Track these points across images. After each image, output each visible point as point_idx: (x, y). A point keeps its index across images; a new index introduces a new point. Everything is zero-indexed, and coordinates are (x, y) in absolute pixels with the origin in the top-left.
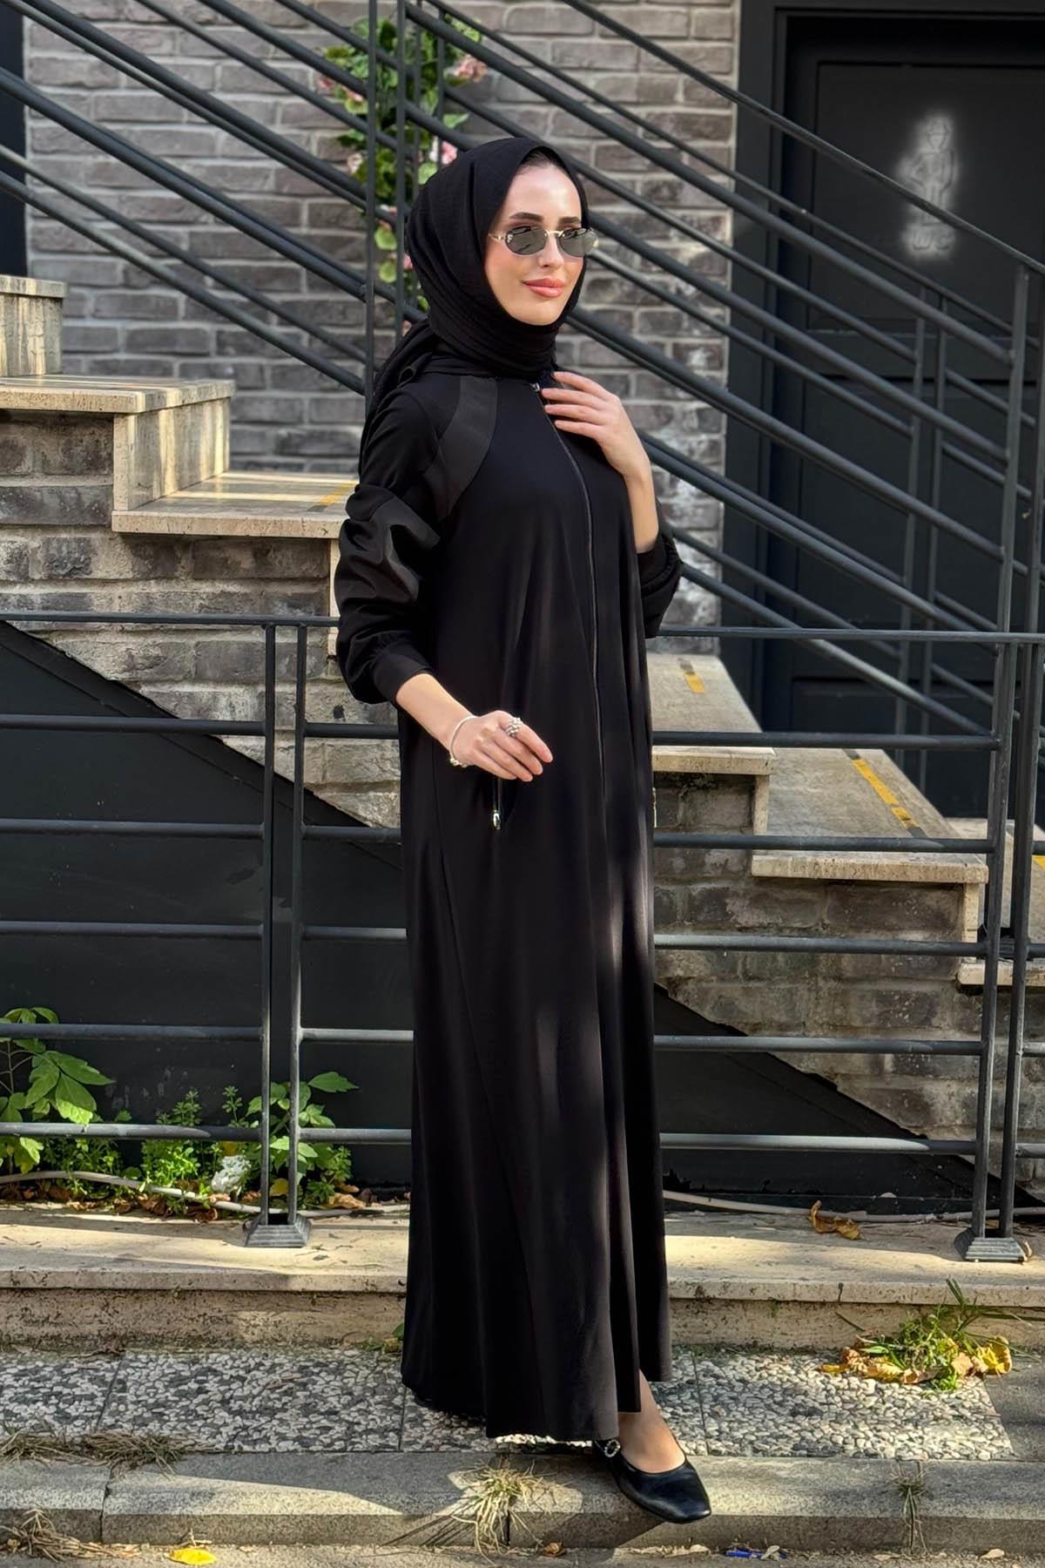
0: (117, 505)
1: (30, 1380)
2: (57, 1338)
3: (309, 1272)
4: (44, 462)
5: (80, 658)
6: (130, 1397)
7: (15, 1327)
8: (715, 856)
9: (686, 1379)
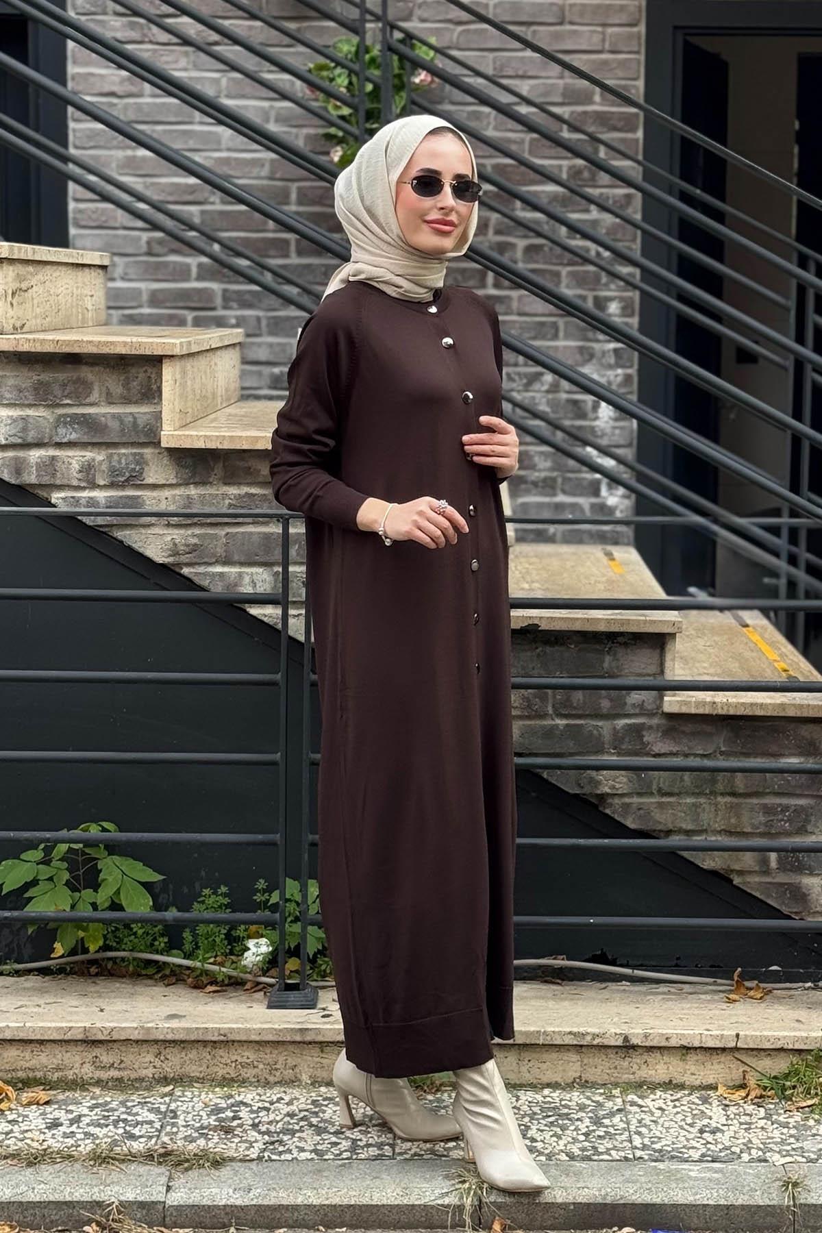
0: (165, 427)
1: (102, 1111)
2: (120, 1080)
3: (318, 1026)
4: (107, 394)
5: (135, 546)
6: (181, 1122)
7: (88, 1071)
8: (634, 698)
9: (616, 1108)
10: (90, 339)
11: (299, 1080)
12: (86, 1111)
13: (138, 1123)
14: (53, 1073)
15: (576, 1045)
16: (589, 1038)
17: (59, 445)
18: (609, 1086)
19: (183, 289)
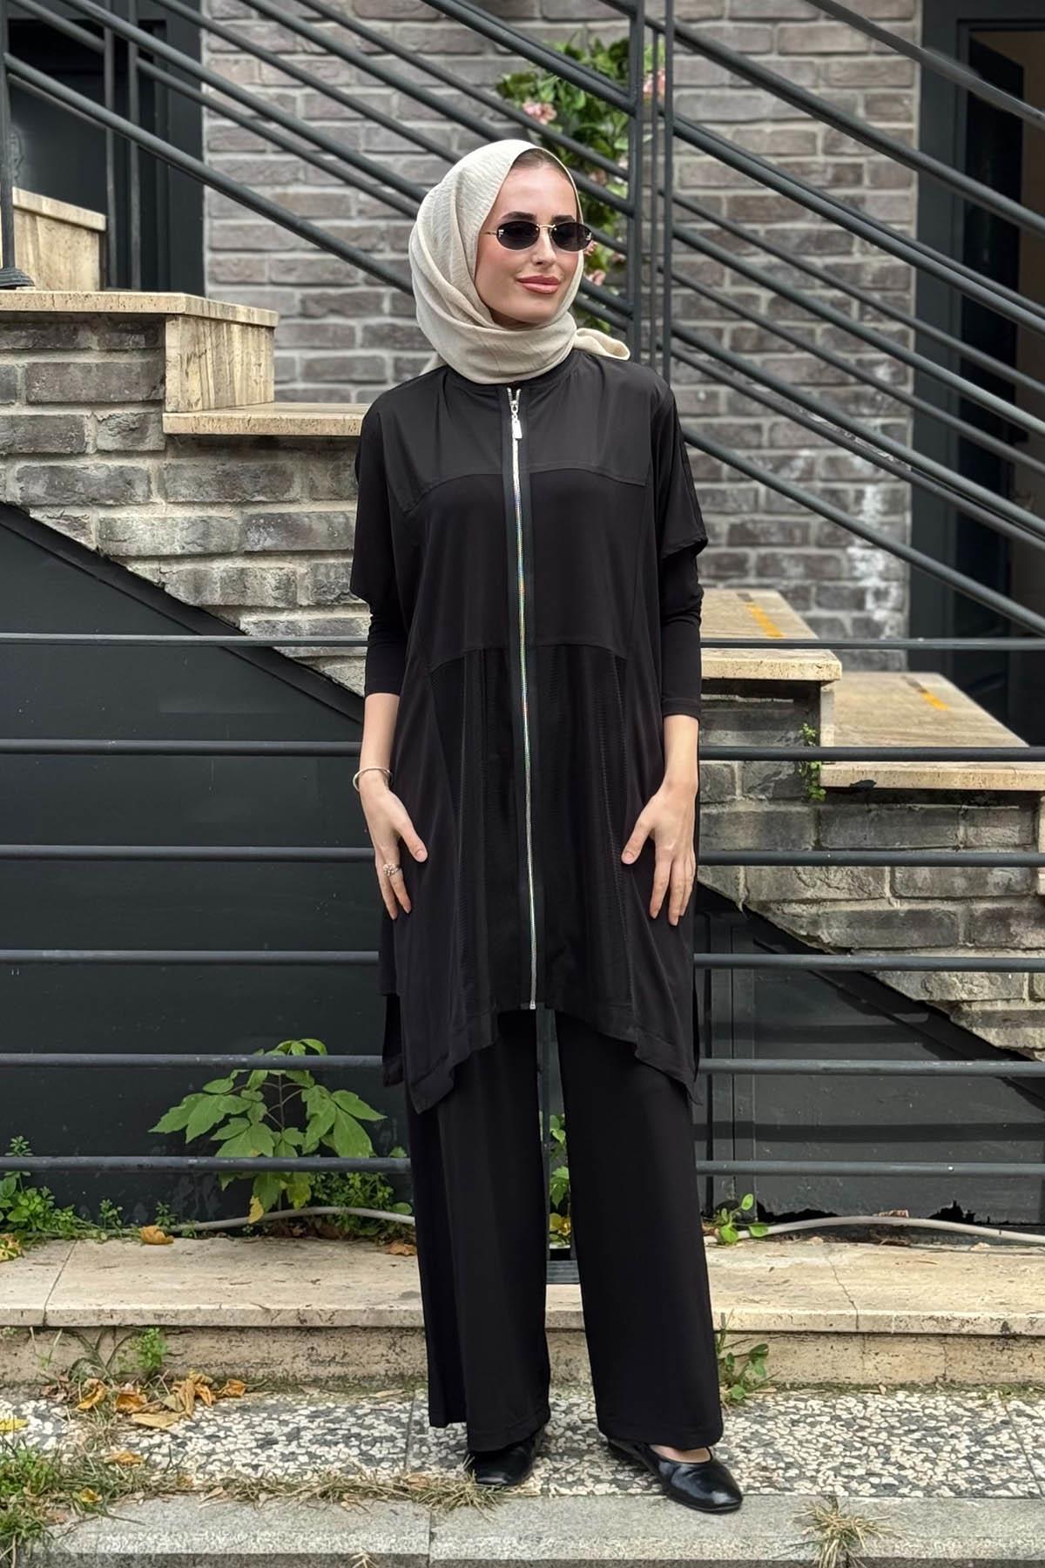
1: (326, 1422)
2: (343, 1378)
4: (312, 488)
6: (430, 1437)
7: (301, 1367)
8: (999, 875)
9: (999, 1420)
10: (290, 416)
11: (575, 1379)
12: (304, 1422)
13: (375, 1440)
14: (257, 1370)
15: (939, 1335)
16: (956, 1325)
17: (250, 555)
18: (982, 1387)
19: (345, 359)
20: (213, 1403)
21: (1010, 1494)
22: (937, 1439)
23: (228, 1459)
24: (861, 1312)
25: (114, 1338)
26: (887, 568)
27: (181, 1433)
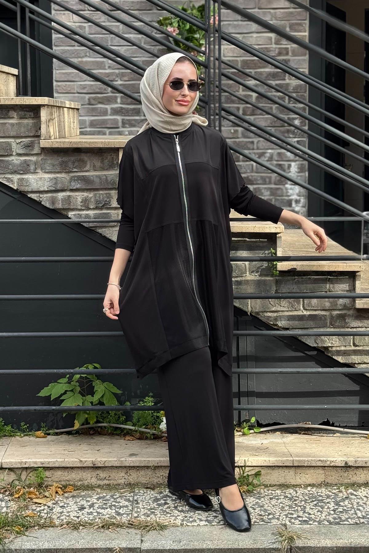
1: (103, 501)
2: (109, 485)
4: (94, 166)
5: (108, 236)
6: (140, 506)
7: (94, 481)
8: (341, 301)
9: (344, 496)
10: (86, 140)
12: (95, 501)
13: (121, 507)
14: (78, 482)
15: (322, 466)
16: (328, 463)
17: (72, 190)
18: (338, 485)
19: (104, 119)
20: (62, 494)
21: (349, 523)
22: (322, 504)
23: (68, 514)
24: (294, 459)
25: (26, 472)
26: (300, 192)
27: (51, 506)
